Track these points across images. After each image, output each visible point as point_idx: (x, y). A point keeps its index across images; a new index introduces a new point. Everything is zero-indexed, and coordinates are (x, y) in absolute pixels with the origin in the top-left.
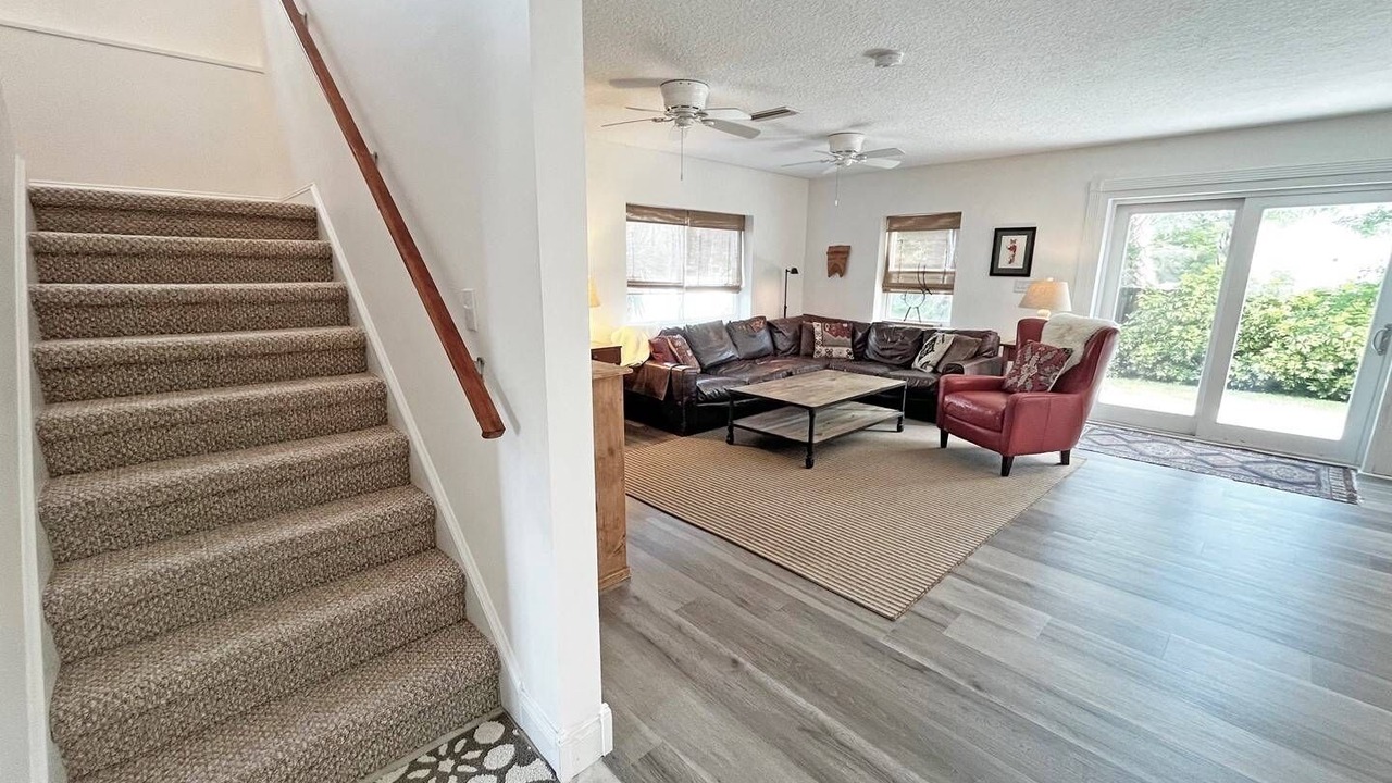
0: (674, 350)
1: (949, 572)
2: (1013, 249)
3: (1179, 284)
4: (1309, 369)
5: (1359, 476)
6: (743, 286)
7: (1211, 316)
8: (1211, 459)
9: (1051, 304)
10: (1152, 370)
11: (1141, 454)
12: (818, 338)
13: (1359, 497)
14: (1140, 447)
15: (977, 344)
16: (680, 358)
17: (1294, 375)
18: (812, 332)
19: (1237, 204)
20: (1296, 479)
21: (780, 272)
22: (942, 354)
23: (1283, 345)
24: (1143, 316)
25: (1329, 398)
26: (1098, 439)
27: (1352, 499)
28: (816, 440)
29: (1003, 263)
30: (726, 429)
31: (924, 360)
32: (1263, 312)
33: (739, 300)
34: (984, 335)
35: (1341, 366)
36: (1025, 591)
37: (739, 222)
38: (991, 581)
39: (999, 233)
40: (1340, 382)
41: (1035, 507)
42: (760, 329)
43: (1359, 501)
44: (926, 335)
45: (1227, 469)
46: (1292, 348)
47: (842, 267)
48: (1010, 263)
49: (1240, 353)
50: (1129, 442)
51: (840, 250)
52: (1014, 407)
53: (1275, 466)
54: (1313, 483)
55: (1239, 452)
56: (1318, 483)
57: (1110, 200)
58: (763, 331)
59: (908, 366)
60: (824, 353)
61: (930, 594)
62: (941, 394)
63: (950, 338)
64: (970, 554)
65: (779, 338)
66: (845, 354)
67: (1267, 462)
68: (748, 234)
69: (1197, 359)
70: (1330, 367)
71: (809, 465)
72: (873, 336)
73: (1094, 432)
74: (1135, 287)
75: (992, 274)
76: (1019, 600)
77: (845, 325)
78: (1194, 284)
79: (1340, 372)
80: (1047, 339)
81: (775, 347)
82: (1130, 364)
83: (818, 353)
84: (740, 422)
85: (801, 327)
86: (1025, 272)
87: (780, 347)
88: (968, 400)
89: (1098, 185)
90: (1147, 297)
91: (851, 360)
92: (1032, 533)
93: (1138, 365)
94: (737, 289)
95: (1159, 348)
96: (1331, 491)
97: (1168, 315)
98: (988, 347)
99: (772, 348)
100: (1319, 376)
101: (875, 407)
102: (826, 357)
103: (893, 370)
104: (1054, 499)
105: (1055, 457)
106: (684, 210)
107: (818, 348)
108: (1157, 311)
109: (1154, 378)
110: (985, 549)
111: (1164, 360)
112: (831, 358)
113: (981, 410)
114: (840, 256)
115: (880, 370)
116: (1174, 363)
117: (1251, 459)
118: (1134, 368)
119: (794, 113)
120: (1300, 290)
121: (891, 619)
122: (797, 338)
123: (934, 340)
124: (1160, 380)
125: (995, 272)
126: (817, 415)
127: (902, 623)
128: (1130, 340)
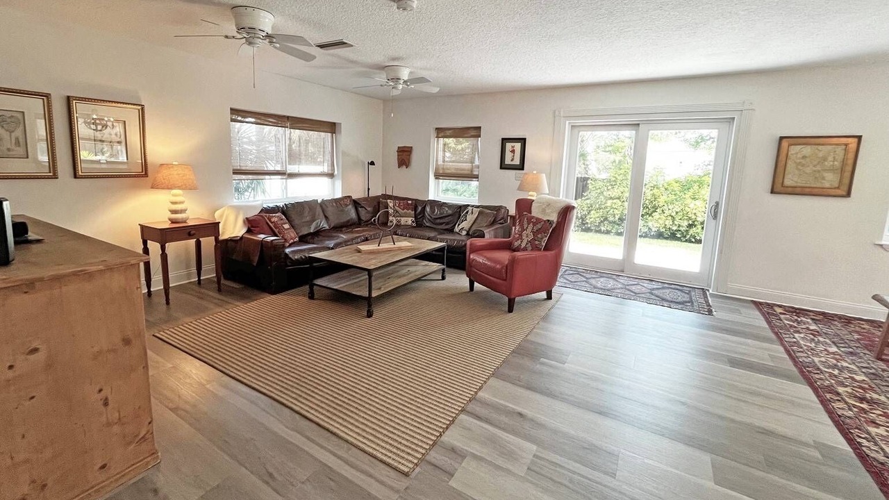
0: (271, 224)
1: (463, 410)
3: (609, 175)
4: (676, 225)
5: (710, 294)
6: (335, 173)
7: (627, 195)
8: (633, 288)
9: (536, 189)
10: (599, 226)
11: (595, 287)
12: (391, 211)
13: (713, 310)
14: (593, 281)
15: (494, 215)
16: (276, 231)
17: (669, 228)
18: (386, 207)
19: (636, 128)
20: (680, 299)
21: (364, 163)
22: (472, 222)
23: (663, 210)
24: (592, 194)
25: (686, 241)
26: (569, 277)
27: (710, 312)
28: (374, 294)
29: (508, 161)
30: (308, 286)
31: (460, 227)
32: (652, 192)
33: (334, 185)
34: (498, 209)
35: (691, 222)
36: (518, 421)
37: (332, 127)
38: (494, 416)
39: (505, 141)
40: (692, 231)
41: (529, 338)
42: (347, 205)
43: (714, 313)
44: (463, 208)
45: (643, 295)
46: (667, 212)
47: (407, 161)
48: (512, 160)
49: (643, 216)
50: (587, 278)
51: (407, 149)
52: (513, 262)
53: (668, 291)
54: (689, 302)
55: (648, 282)
56: (691, 301)
57: (567, 122)
58: (350, 206)
59: (451, 231)
60: (394, 222)
61: (444, 438)
62: (468, 253)
63: (476, 211)
64: (480, 388)
65: (362, 212)
66: (410, 222)
67: (663, 288)
68: (338, 136)
69: (621, 219)
70: (686, 223)
71: (370, 315)
72: (428, 208)
73: (567, 273)
74: (587, 176)
75: (501, 168)
76: (514, 432)
77: (410, 202)
78: (616, 175)
79: (690, 226)
80: (536, 212)
81: (359, 218)
82: (587, 223)
83: (391, 222)
84: (319, 282)
85: (379, 204)
86: (521, 167)
87: (363, 218)
88: (485, 257)
89: (560, 113)
90: (593, 183)
91: (414, 227)
92: (526, 362)
93: (591, 223)
94: (331, 175)
95: (601, 213)
96: (699, 307)
97: (605, 193)
98: (501, 216)
99: (356, 219)
100: (681, 228)
101: (426, 263)
102: (396, 226)
103: (441, 234)
104: (542, 329)
105: (543, 294)
106: (284, 116)
107: (391, 218)
108: (599, 191)
109: (599, 231)
110: (493, 381)
111: (604, 220)
112: (399, 226)
113: (493, 265)
114: (405, 153)
115: (432, 234)
116: (610, 222)
117: (655, 287)
118: (589, 226)
119: (352, 46)
120: (668, 179)
121: (406, 475)
122: (376, 211)
123: (467, 212)
124: (603, 233)
125: (503, 166)
126: (374, 274)
127: (416, 478)
128: (586, 209)
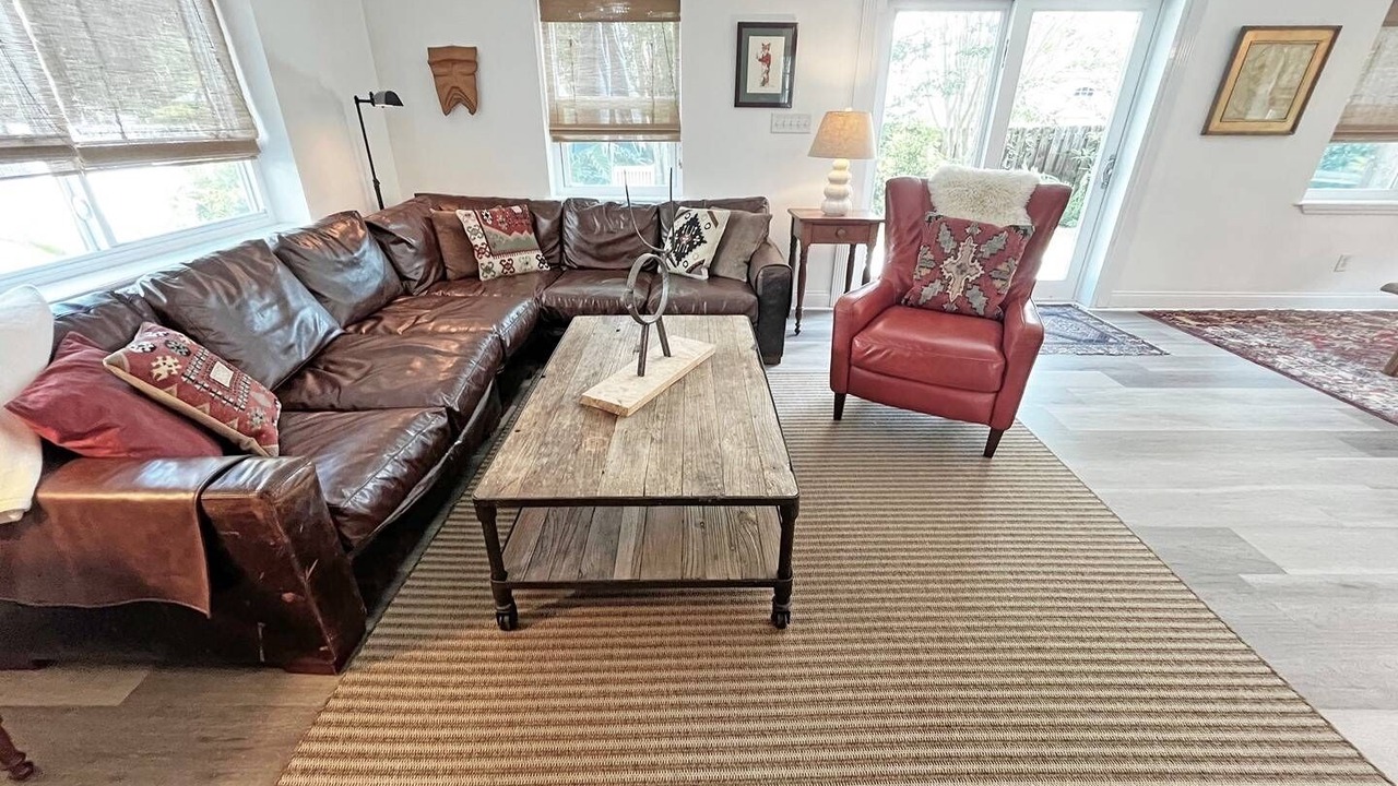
2: (766, 60)
6: (263, 137)
12: (478, 241)
18: (459, 231)
22: (716, 247)
29: (753, 86)
31: (691, 261)
33: (263, 176)
39: (745, 31)
42: (354, 241)
44: (664, 213)
47: (467, 92)
48: (763, 83)
51: (457, 56)
58: (363, 243)
60: (498, 268)
65: (401, 254)
66: (534, 264)
72: (572, 222)
75: (738, 104)
77: (517, 209)
81: (402, 277)
83: (488, 270)
85: (430, 221)
86: (785, 100)
87: (410, 272)
99: (396, 281)
102: (504, 276)
107: (484, 261)
112: (513, 276)
114: (457, 68)
122: (433, 250)
123: (693, 221)
125: (742, 100)
